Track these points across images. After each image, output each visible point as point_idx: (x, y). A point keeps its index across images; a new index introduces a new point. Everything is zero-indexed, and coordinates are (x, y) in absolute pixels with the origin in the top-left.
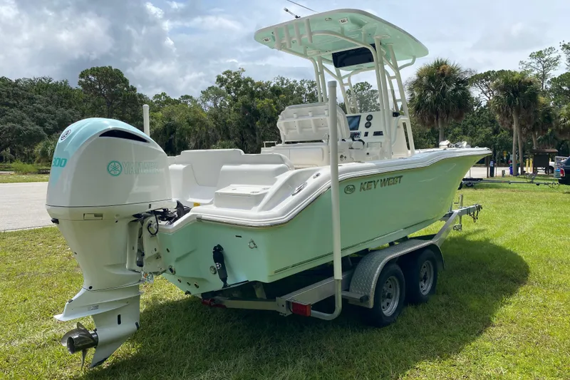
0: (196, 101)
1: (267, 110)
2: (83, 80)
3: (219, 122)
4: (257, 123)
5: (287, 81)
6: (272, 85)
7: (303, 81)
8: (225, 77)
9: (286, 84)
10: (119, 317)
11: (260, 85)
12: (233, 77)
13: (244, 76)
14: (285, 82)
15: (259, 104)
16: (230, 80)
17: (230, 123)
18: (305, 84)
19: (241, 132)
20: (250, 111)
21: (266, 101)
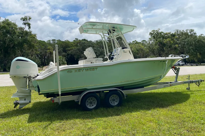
0: (147, 42)
1: (168, 43)
2: (109, 39)
3: (151, 49)
4: (164, 48)
5: (180, 31)
6: (171, 33)
7: (187, 30)
8: (153, 32)
9: (179, 32)
10: (25, 99)
11: (166, 34)
12: (156, 32)
13: (160, 31)
14: (179, 31)
15: (165, 41)
16: (154, 34)
17: (155, 49)
18: (188, 31)
19: (159, 52)
20: (162, 44)
21: (168, 40)
